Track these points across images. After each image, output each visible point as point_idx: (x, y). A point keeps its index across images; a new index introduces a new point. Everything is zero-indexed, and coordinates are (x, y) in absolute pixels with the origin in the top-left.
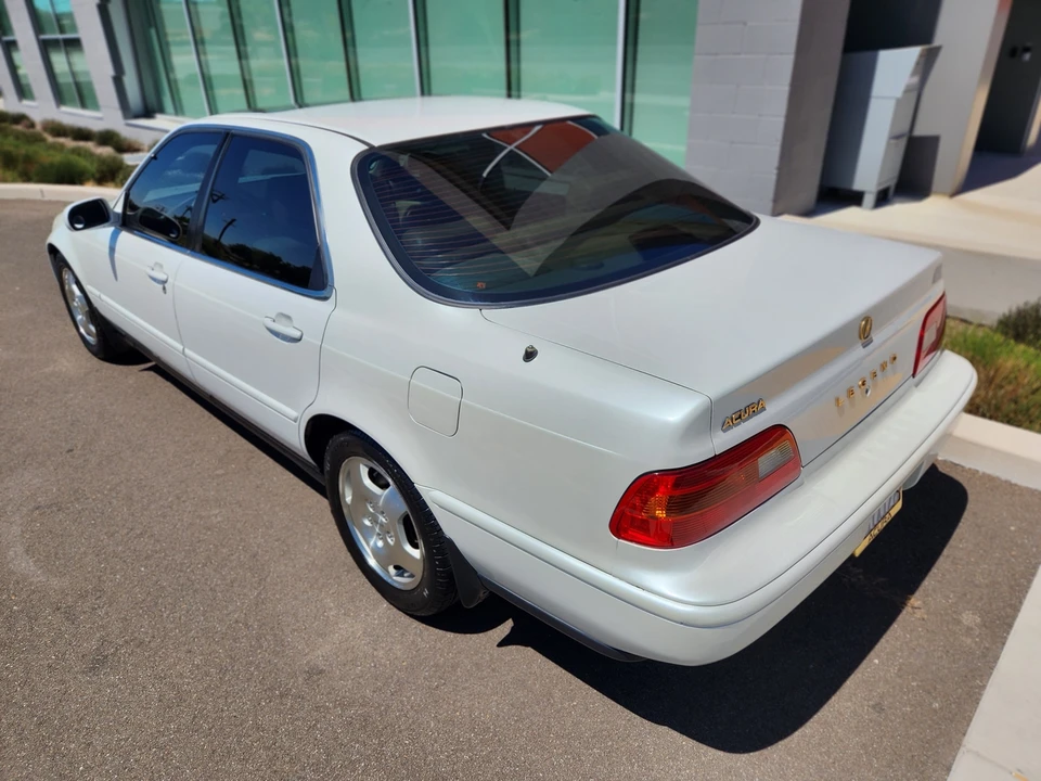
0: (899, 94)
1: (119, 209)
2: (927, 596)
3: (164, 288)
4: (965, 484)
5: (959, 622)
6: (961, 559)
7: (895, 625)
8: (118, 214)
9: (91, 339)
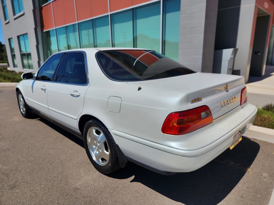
0: (229, 59)
1: (36, 75)
2: (252, 169)
3: (45, 91)
4: (259, 143)
5: (262, 175)
6: (260, 161)
7: (244, 176)
8: (35, 77)
9: (23, 113)
